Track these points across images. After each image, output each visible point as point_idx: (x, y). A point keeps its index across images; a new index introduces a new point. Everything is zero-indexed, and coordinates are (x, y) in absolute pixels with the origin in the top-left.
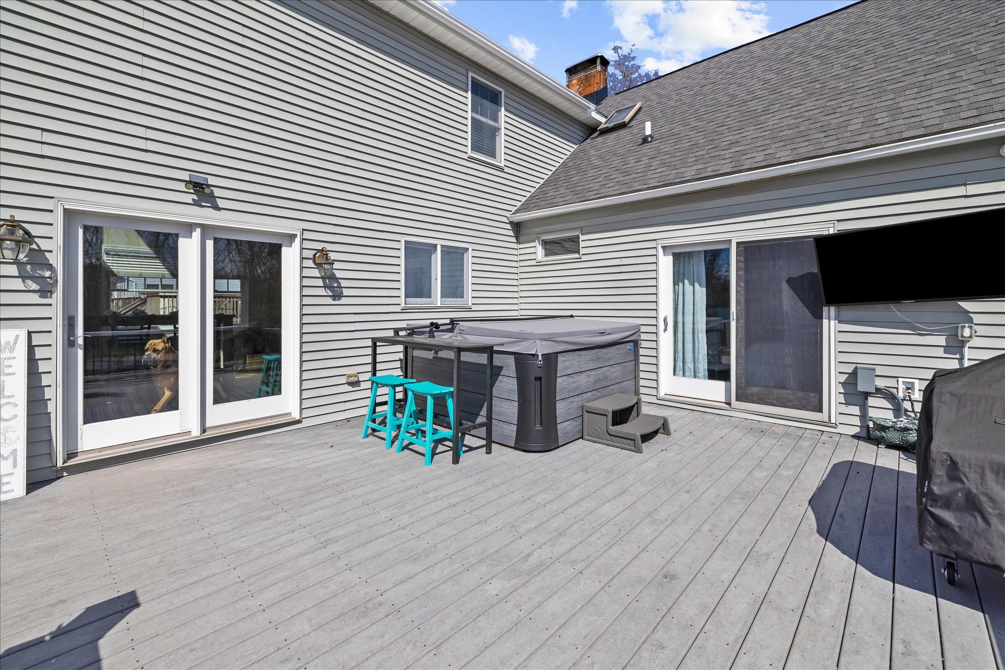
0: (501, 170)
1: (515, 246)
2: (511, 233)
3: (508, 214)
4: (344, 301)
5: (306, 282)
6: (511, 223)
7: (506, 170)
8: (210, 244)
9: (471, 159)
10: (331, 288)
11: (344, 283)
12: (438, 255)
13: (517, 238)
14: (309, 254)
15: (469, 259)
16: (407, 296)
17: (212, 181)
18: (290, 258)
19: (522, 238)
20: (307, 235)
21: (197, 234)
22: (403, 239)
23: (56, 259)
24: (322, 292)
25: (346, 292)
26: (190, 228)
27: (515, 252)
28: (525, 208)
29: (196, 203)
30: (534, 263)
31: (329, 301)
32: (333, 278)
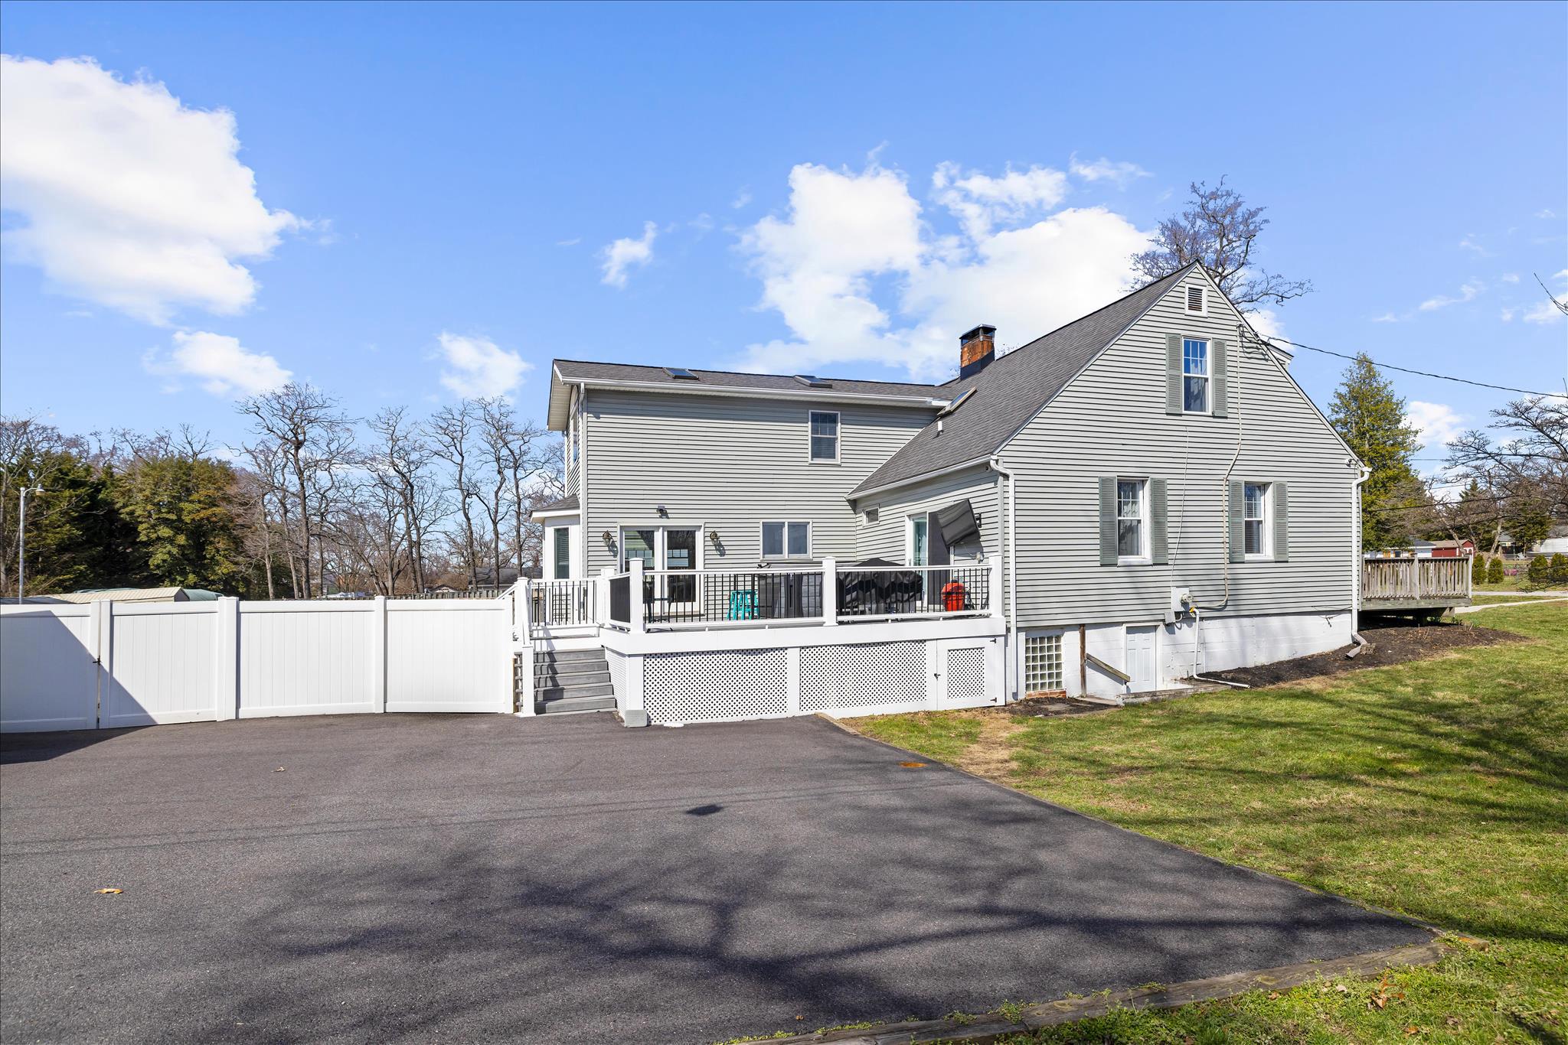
0: (840, 466)
1: (854, 516)
2: (849, 508)
3: (846, 495)
4: (726, 557)
5: (706, 548)
6: (848, 501)
7: (843, 465)
8: (666, 533)
9: (811, 465)
10: (719, 550)
11: (726, 548)
12: (786, 530)
13: (854, 511)
14: (708, 534)
15: (810, 528)
16: (764, 554)
17: (666, 507)
18: (699, 536)
19: (857, 511)
20: (707, 525)
21: (661, 529)
22: (762, 521)
23: (618, 544)
24: (715, 552)
25: (727, 552)
26: (659, 527)
27: (854, 520)
28: (860, 489)
29: (661, 517)
30: (861, 527)
31: (719, 557)
32: (720, 545)
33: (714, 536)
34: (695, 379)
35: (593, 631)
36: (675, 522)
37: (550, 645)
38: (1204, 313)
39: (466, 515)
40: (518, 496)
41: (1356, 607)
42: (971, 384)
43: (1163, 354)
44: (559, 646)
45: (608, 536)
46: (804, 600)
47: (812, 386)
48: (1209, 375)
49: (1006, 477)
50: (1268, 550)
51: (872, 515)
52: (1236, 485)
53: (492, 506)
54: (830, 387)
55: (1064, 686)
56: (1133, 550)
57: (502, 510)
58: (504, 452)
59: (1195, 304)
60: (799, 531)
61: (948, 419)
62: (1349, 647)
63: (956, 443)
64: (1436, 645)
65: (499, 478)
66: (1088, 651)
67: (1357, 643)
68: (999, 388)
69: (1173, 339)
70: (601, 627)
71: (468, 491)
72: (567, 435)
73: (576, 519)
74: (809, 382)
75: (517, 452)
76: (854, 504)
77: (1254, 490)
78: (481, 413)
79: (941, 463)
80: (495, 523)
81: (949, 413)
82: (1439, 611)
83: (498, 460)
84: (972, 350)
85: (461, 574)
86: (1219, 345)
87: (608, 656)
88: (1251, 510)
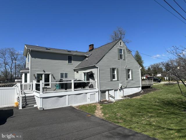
0: (72, 64)
1: (75, 72)
3: (73, 69)
5: (51, 77)
9: (68, 64)
12: (64, 74)
15: (68, 74)
18: (50, 75)
20: (51, 73)
22: (60, 73)
23: (36, 76)
26: (43, 74)
28: (75, 68)
32: (54, 77)
33: (53, 75)
34: (49, 49)
35: (32, 92)
36: (46, 73)
37: (25, 95)
38: (122, 45)
39: (6, 68)
40: (15, 65)
41: (141, 86)
42: (91, 53)
43: (117, 51)
44: (27, 95)
45: (34, 75)
46: (68, 86)
47: (68, 52)
48: (123, 54)
49: (98, 68)
50: (131, 78)
51: (77, 72)
52: (126, 69)
53: (10, 66)
54: (71, 52)
55: (106, 99)
56: (115, 78)
57: (12, 67)
58: (13, 57)
59: (121, 44)
60: (66, 74)
61: (88, 58)
62: (140, 92)
63: (90, 62)
64: (150, 91)
65: (12, 62)
66: (109, 93)
67: (141, 91)
68: (95, 54)
69: (118, 49)
70: (34, 91)
71: (6, 64)
72: (27, 57)
73: (28, 72)
74: (67, 51)
75: (15, 57)
76: (75, 70)
77: (129, 70)
78: (9, 51)
79: (88, 65)
80: (11, 70)
81: (88, 57)
82: (150, 86)
83: (12, 59)
84: (91, 48)
85: (3, 78)
86: (124, 50)
87: (35, 97)
88: (128, 73)
